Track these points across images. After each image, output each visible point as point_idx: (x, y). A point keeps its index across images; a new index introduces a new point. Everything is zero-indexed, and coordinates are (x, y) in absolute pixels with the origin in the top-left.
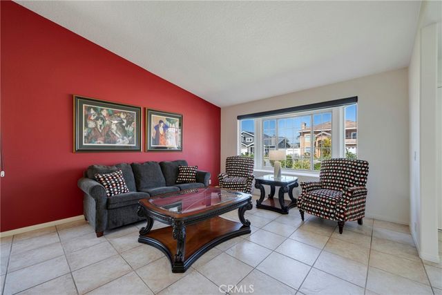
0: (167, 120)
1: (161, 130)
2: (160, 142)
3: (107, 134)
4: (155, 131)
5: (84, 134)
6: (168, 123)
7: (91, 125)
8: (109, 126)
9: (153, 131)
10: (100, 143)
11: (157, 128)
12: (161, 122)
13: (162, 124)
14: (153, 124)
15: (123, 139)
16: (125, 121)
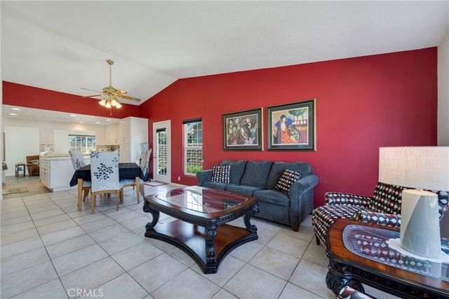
0: (290, 112)
1: (283, 126)
2: (282, 140)
3: (239, 138)
4: (276, 128)
5: (228, 139)
6: (292, 117)
7: (231, 132)
8: (240, 131)
9: (274, 129)
10: (235, 144)
11: (278, 125)
12: (283, 116)
13: (284, 119)
14: (274, 121)
15: (248, 140)
16: (250, 124)
